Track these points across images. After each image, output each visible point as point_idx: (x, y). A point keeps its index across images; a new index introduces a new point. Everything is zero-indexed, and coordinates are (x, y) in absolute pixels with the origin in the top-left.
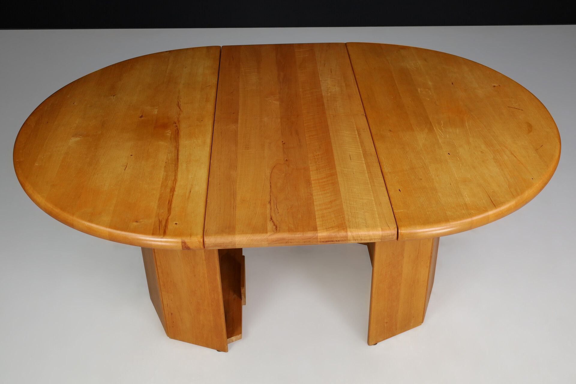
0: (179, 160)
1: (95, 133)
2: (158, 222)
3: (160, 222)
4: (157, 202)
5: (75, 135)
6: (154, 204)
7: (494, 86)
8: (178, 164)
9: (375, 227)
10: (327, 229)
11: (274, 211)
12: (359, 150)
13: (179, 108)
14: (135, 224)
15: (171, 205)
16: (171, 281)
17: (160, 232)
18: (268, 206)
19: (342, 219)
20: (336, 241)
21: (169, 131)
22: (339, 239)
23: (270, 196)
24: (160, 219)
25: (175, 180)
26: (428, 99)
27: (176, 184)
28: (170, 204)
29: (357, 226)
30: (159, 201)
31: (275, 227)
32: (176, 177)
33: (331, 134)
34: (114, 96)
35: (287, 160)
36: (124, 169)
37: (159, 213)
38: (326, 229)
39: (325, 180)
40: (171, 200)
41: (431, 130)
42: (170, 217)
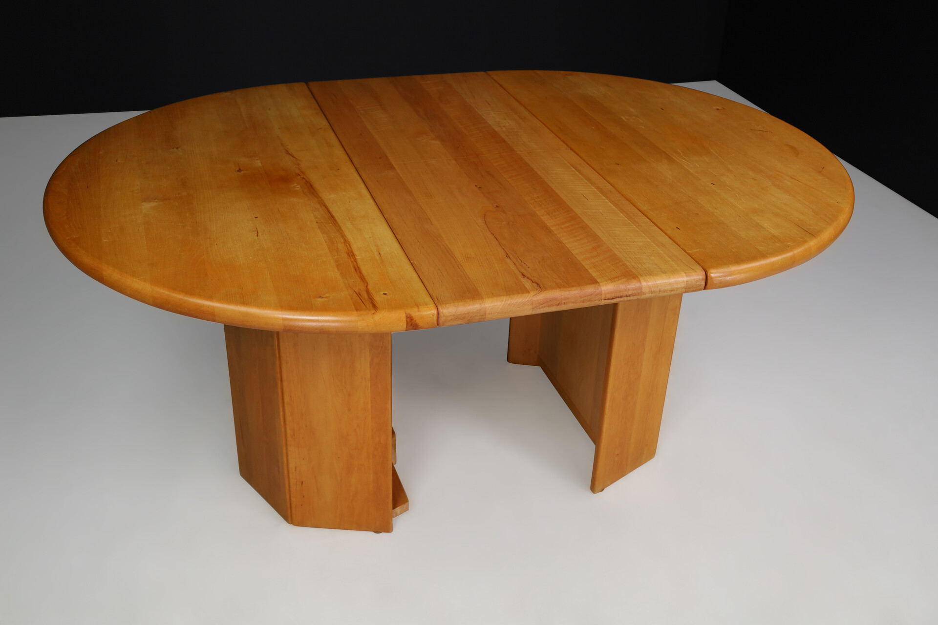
0: (336, 218)
1: (177, 195)
2: (355, 294)
3: (359, 295)
4: (336, 270)
5: (147, 199)
6: (334, 274)
7: (718, 109)
8: (337, 223)
9: (674, 272)
10: (612, 280)
11: (521, 266)
12: (592, 188)
13: (293, 157)
14: (320, 300)
15: (360, 273)
16: (306, 426)
17: (366, 307)
18: (508, 260)
19: (624, 266)
20: (627, 296)
21: (295, 185)
22: (630, 293)
23: (503, 251)
24: (356, 291)
25: (346, 242)
26: (643, 127)
27: (351, 246)
28: (358, 272)
29: (650, 273)
30: (338, 269)
31: (535, 285)
32: (346, 238)
33: (539, 173)
34: (177, 148)
35: (497, 206)
36: (256, 235)
37: (349, 284)
38: (610, 280)
39: (567, 225)
40: (356, 267)
41: (670, 160)
42: (370, 287)
